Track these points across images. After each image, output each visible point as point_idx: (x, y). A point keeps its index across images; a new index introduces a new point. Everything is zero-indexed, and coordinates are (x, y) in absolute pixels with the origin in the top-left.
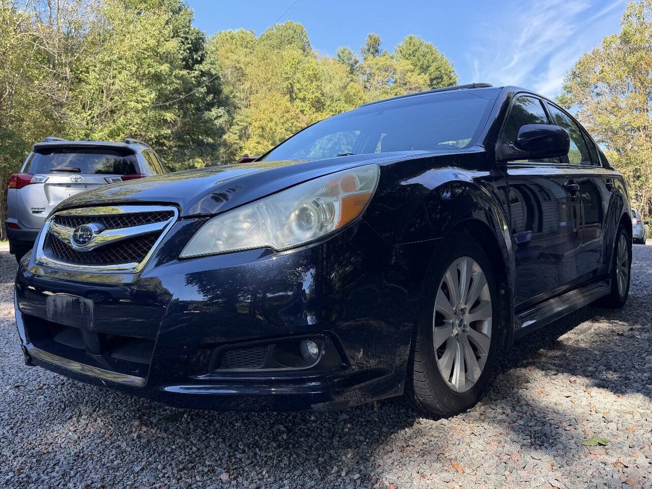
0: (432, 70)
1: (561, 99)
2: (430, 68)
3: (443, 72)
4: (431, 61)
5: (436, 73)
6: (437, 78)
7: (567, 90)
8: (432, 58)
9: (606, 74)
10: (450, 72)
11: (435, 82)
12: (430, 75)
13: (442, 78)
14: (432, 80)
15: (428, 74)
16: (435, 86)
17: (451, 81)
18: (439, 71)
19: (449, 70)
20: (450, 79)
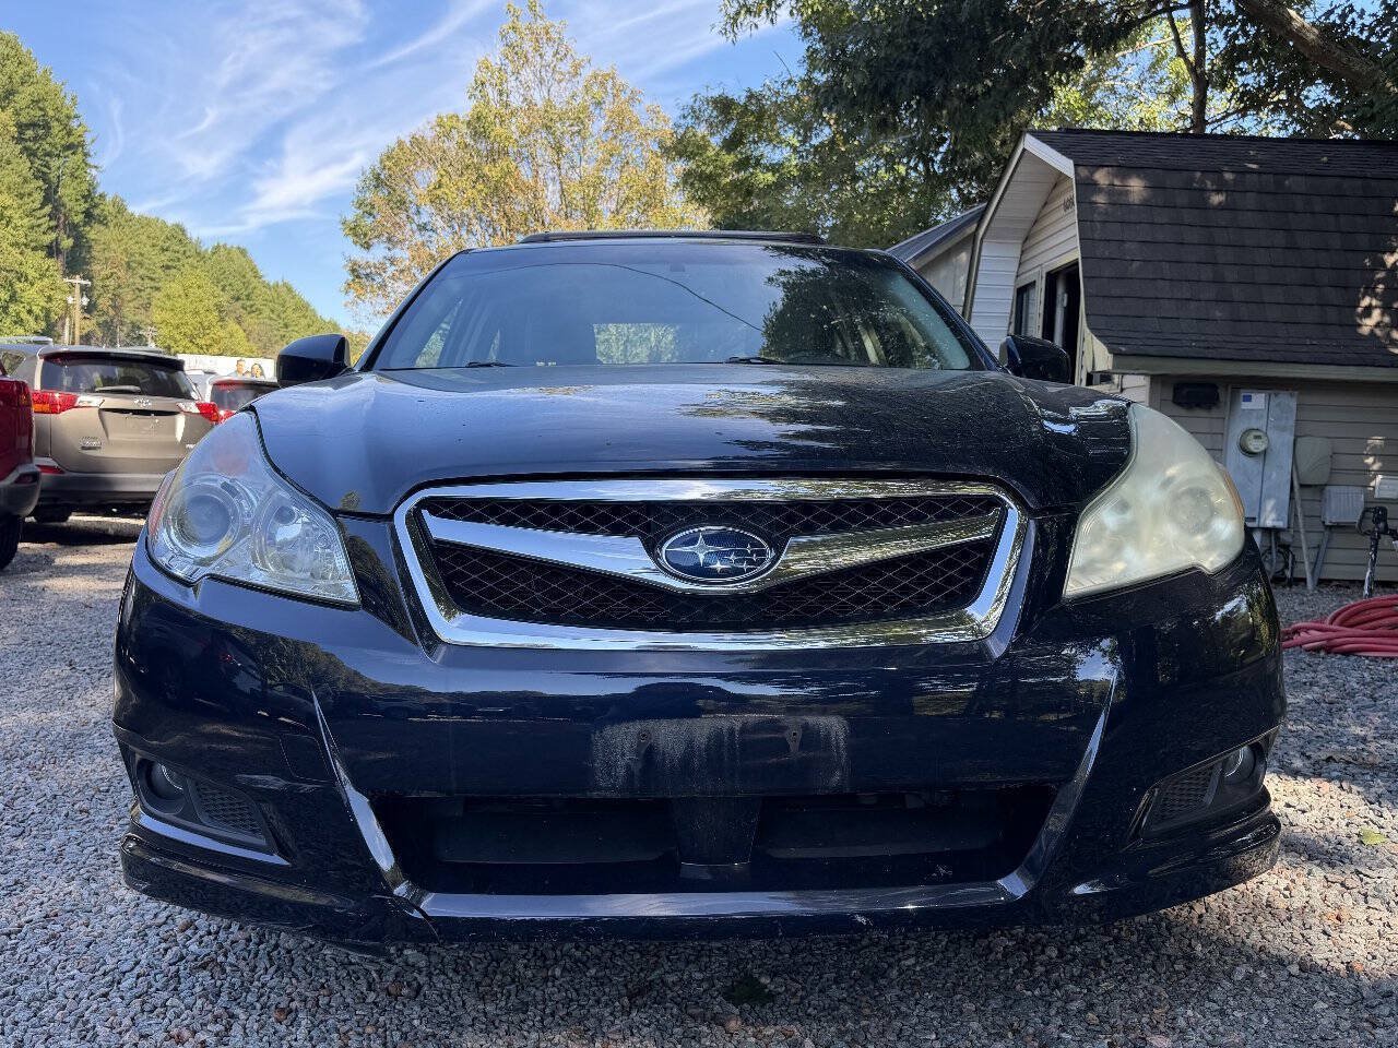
0: (23, 104)
1: (352, 225)
2: (17, 98)
3: (51, 113)
4: (16, 79)
5: (32, 112)
6: (33, 125)
7: (365, 209)
8: (21, 72)
9: (447, 191)
10: (68, 117)
11: (30, 133)
12: (17, 113)
13: (47, 127)
14: (21, 127)
15: (10, 111)
16: (29, 144)
17: (72, 139)
18: (41, 109)
19: (65, 111)
20: (69, 134)
